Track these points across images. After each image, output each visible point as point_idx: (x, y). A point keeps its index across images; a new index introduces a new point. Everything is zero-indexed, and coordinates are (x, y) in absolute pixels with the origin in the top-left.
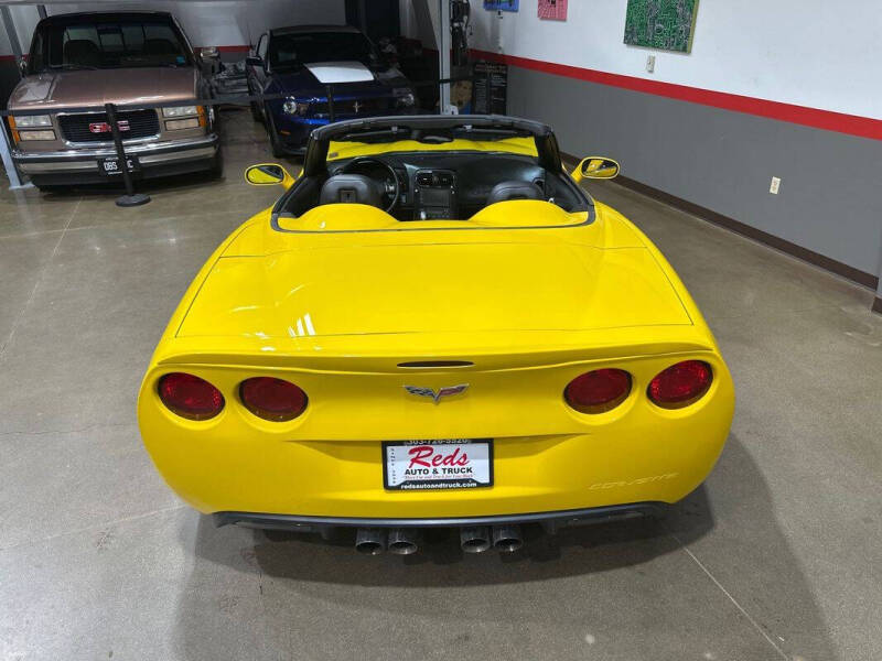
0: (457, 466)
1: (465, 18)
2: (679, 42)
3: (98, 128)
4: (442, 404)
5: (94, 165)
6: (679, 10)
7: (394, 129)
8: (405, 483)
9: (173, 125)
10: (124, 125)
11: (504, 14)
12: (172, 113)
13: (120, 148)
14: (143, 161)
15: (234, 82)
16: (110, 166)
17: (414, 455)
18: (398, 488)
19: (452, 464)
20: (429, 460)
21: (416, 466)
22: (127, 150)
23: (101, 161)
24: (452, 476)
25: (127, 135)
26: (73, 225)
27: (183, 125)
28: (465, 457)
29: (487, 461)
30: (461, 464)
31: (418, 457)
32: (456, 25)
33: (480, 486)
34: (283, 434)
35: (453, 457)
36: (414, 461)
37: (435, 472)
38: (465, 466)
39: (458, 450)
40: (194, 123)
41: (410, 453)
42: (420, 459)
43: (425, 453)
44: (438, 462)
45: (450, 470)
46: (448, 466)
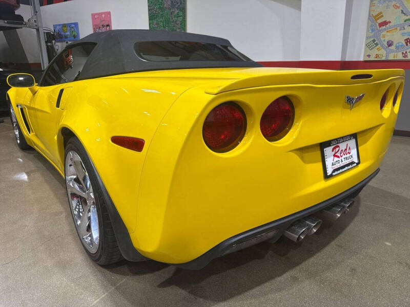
0: (348, 155)
1: (53, 41)
8: (334, 171)
17: (334, 152)
18: (331, 176)
20: (338, 154)
21: (336, 159)
24: (347, 162)
28: (350, 148)
29: (356, 149)
30: (349, 153)
31: (336, 153)
32: (49, 44)
33: (356, 165)
34: (287, 146)
35: (346, 150)
36: (335, 156)
37: (342, 161)
39: (347, 144)
41: (333, 151)
42: (336, 154)
43: (337, 149)
44: (342, 155)
45: (346, 158)
46: (346, 156)
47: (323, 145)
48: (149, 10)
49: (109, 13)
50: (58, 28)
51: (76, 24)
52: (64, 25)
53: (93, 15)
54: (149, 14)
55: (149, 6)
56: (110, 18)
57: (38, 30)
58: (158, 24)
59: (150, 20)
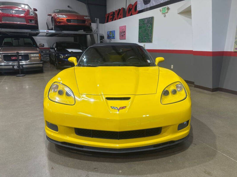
1: (103, 39)
2: (150, 40)
3: (14, 58)
5: (11, 67)
6: (149, 34)
9: (33, 58)
10: (20, 58)
11: (112, 39)
12: (33, 56)
13: (19, 63)
14: (24, 66)
15: (46, 55)
16: (15, 67)
22: (20, 64)
23: (13, 66)
25: (21, 60)
26: (5, 79)
27: (35, 58)
32: (101, 41)
40: (38, 58)
48: (139, 25)
49: (125, 26)
50: (109, 33)
51: (114, 31)
52: (110, 32)
53: (120, 27)
54: (139, 27)
55: (139, 23)
56: (126, 28)
57: (97, 35)
58: (142, 31)
59: (139, 29)
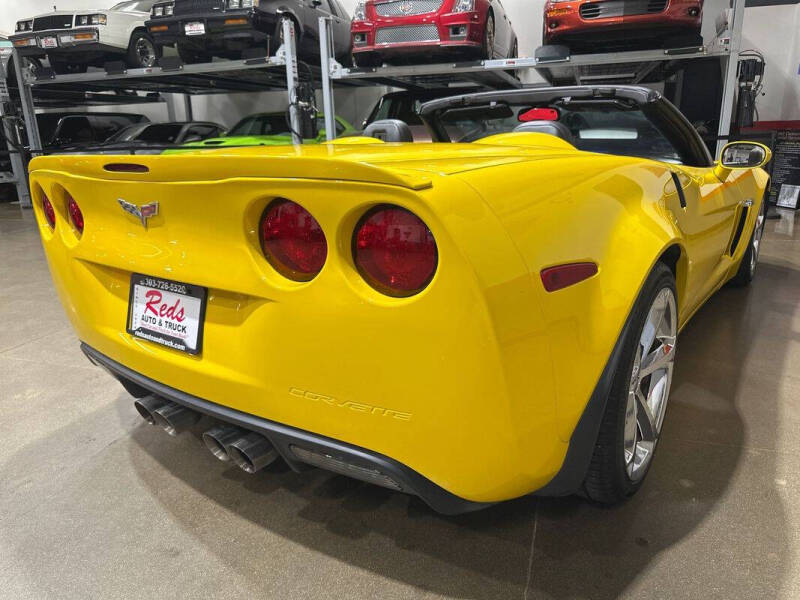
0: (175, 321)
4: (150, 230)
7: (493, 104)
8: (138, 330)
17: (148, 300)
18: (134, 333)
19: (173, 318)
20: (157, 307)
21: (150, 313)
24: (171, 332)
28: (182, 311)
29: (197, 322)
30: (179, 320)
31: (150, 302)
32: (743, 84)
33: (188, 351)
34: (73, 250)
35: (173, 309)
36: (148, 305)
37: (160, 323)
38: (182, 324)
39: (179, 301)
41: (147, 296)
42: (152, 305)
43: (156, 298)
44: (163, 312)
45: (171, 325)
46: (169, 320)
47: (137, 278)
